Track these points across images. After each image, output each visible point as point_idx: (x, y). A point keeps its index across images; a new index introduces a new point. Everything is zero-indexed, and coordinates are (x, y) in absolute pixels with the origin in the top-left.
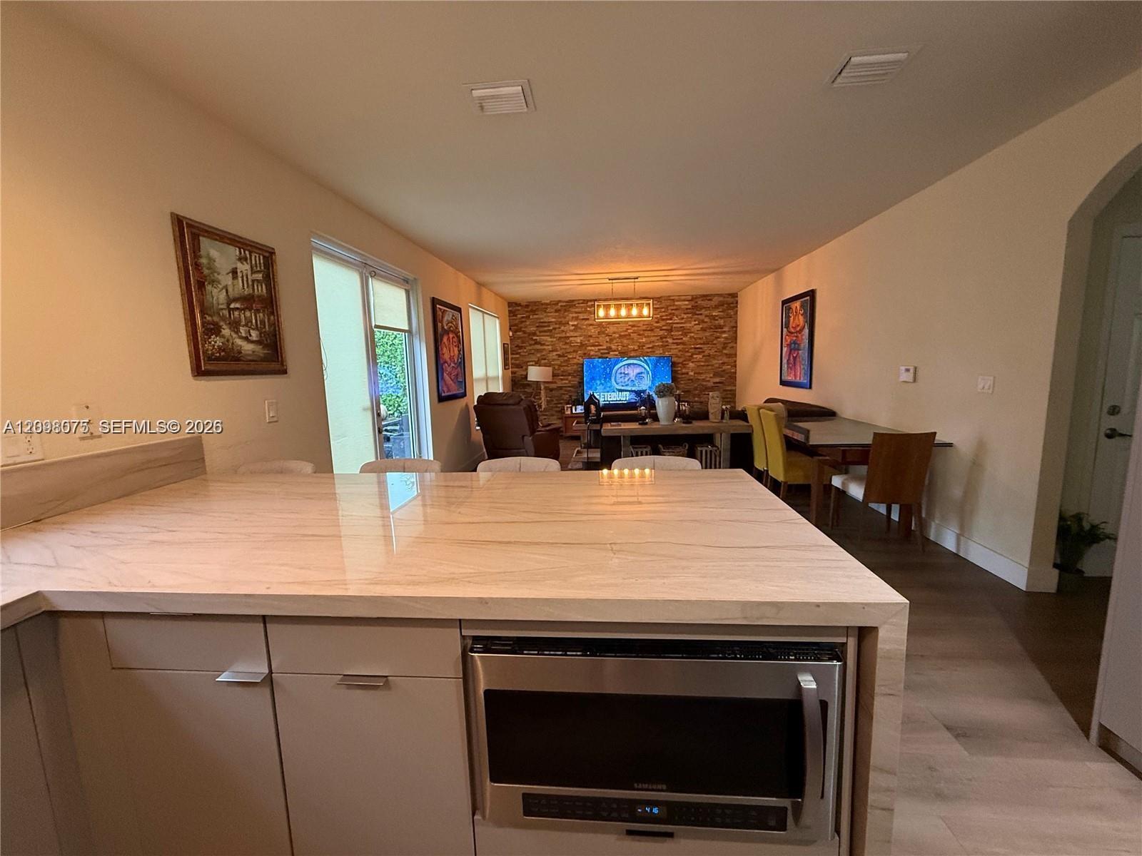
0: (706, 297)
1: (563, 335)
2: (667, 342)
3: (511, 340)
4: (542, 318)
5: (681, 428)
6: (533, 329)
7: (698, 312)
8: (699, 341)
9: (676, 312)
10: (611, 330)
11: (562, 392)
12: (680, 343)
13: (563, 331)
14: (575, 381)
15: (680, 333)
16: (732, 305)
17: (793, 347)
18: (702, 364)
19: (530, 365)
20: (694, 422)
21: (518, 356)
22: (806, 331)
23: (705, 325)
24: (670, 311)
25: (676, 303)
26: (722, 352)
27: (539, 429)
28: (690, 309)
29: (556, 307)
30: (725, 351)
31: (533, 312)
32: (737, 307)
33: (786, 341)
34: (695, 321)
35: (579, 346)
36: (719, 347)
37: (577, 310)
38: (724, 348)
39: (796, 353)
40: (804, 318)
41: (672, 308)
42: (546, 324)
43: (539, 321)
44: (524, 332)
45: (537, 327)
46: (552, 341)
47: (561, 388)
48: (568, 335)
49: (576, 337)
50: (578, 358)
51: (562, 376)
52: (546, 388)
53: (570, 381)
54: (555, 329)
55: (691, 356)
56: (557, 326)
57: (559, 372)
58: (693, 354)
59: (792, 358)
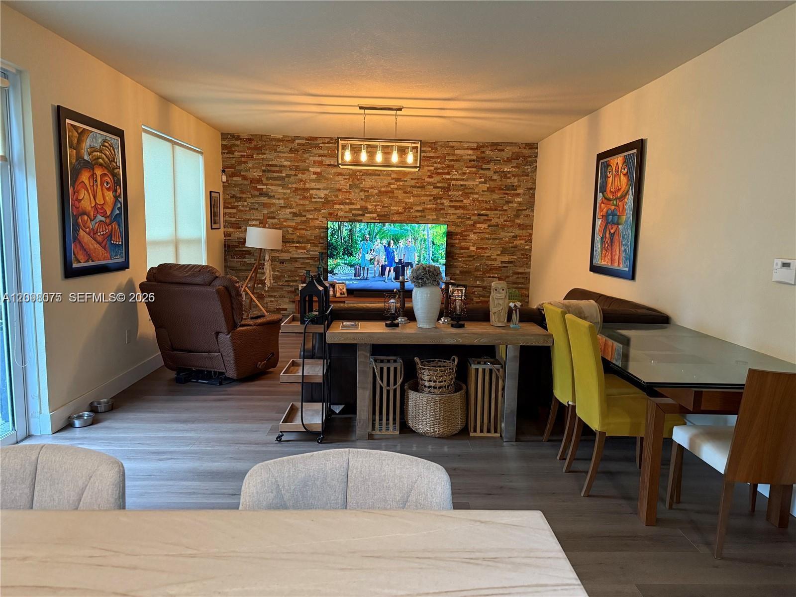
0: (496, 146)
1: (302, 186)
2: (442, 204)
3: (224, 187)
4: (272, 160)
5: (448, 334)
6: (256, 174)
7: (484, 166)
8: (484, 205)
9: (456, 165)
10: (368, 182)
11: (298, 265)
12: (460, 207)
13: (301, 180)
14: (316, 251)
15: (460, 193)
16: (529, 159)
17: (612, 220)
18: (487, 236)
19: (250, 226)
20: (467, 324)
21: (234, 211)
22: (630, 198)
23: (493, 184)
24: (447, 163)
25: (457, 152)
26: (514, 221)
27: (243, 322)
28: (474, 161)
29: (291, 146)
30: (518, 221)
31: (259, 149)
32: (536, 161)
33: (601, 211)
34: (480, 178)
35: (323, 203)
36: (511, 214)
37: (321, 152)
38: (517, 216)
39: (614, 229)
40: (628, 180)
41: (451, 158)
42: (277, 169)
43: (265, 163)
44: (244, 178)
45: (264, 171)
46: (285, 194)
47: (294, 260)
48: (307, 186)
49: (320, 189)
50: (320, 219)
51: (298, 243)
52: (273, 259)
53: (308, 251)
54: (289, 176)
55: (474, 225)
56: (293, 172)
57: (294, 237)
58: (475, 223)
59: (607, 235)
